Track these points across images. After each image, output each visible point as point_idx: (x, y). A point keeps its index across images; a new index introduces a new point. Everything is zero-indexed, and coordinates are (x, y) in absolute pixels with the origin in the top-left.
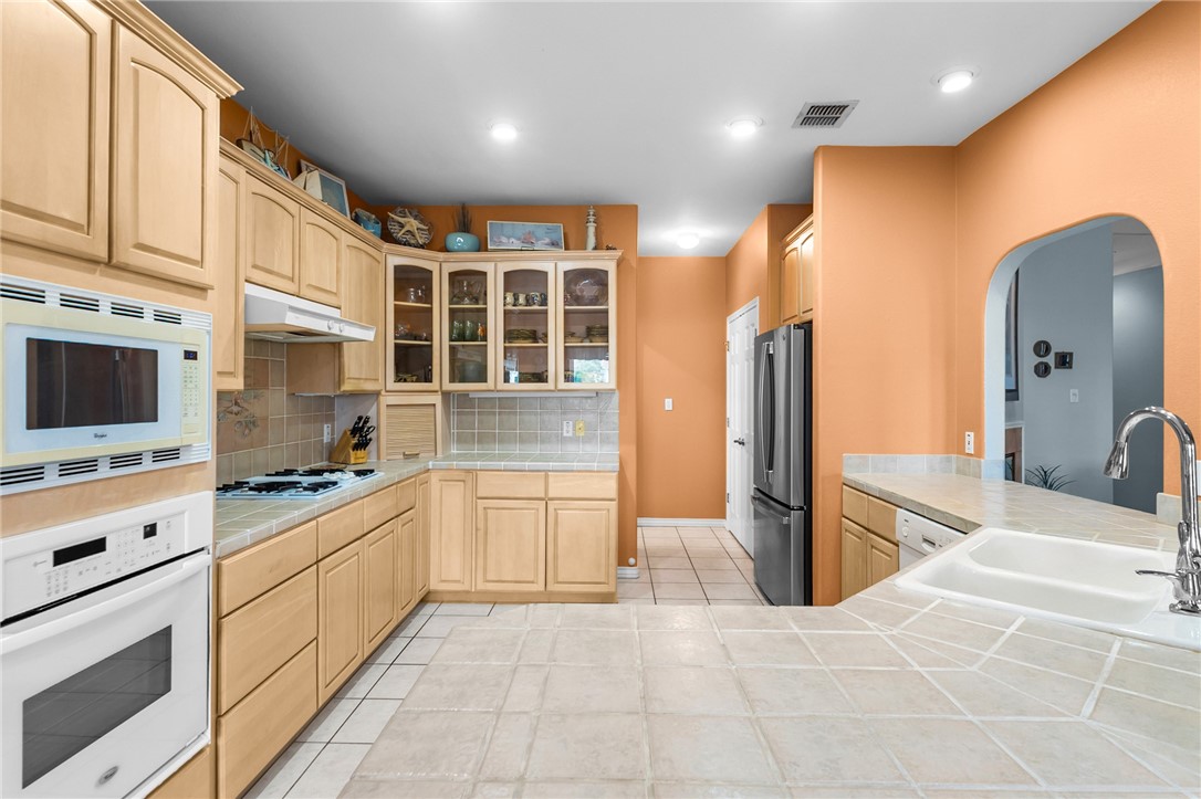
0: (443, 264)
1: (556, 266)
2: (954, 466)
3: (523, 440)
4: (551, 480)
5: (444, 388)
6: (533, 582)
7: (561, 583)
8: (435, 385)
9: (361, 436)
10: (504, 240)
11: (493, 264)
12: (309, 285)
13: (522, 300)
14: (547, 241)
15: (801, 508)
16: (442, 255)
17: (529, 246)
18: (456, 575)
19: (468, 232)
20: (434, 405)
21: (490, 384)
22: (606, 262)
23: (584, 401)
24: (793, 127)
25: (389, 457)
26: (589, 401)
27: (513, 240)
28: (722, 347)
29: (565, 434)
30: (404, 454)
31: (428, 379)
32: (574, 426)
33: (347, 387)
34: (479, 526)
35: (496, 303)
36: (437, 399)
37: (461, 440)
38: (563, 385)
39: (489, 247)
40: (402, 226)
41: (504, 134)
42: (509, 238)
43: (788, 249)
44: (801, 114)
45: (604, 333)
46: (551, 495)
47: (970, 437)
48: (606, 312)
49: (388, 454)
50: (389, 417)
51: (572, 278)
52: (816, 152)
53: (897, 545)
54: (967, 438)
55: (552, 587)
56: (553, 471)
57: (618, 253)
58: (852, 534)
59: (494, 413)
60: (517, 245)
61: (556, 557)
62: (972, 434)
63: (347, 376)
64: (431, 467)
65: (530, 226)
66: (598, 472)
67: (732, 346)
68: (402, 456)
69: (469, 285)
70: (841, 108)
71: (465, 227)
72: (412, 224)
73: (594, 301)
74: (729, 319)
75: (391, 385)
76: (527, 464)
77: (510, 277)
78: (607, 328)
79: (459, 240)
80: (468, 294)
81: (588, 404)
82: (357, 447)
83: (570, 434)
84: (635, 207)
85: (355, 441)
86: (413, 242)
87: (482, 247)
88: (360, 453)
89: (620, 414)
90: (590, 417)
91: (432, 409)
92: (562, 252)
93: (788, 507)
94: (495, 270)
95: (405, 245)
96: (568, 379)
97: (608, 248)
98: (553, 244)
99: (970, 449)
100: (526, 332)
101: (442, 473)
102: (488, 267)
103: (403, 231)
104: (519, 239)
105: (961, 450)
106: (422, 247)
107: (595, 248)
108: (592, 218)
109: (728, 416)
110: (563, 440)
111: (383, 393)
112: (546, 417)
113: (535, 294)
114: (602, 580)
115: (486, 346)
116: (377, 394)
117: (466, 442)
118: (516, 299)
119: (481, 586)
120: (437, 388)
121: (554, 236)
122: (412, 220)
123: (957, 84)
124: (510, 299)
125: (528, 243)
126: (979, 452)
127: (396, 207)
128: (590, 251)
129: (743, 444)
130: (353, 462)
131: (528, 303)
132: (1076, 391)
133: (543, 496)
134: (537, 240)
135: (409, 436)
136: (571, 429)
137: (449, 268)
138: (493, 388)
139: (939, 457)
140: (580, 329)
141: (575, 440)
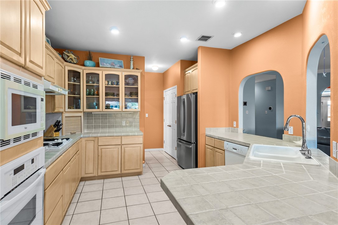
0: (84, 70)
1: (122, 73)
2: (231, 130)
3: (110, 127)
4: (122, 139)
5: (84, 111)
6: (117, 171)
7: (126, 170)
8: (81, 110)
9: (58, 127)
10: (105, 64)
11: (101, 71)
12: (48, 75)
13: (110, 83)
14: (119, 65)
15: (195, 143)
16: (83, 67)
17: (113, 67)
18: (91, 171)
19: (91, 60)
20: (81, 116)
21: (101, 109)
22: (137, 73)
23: (129, 114)
24: (196, 40)
25: (66, 134)
26: (130, 114)
27: (108, 64)
28: (162, 99)
29: (123, 125)
30: (71, 133)
31: (79, 108)
32: (126, 122)
33: (56, 111)
34: (99, 154)
35: (103, 84)
36: (82, 114)
37: (88, 128)
38: (124, 110)
39: (100, 66)
40: (68, 57)
41: (115, 32)
42: (106, 63)
43: (186, 73)
44: (199, 37)
45: (137, 94)
46: (122, 144)
47: (235, 123)
48: (137, 88)
49: (66, 133)
50: (66, 121)
51: (127, 77)
52: (199, 47)
53: (224, 151)
54: (234, 123)
55: (124, 172)
56: (123, 136)
57: (141, 71)
58: (209, 149)
59: (100, 119)
60: (109, 66)
61: (124, 162)
62: (235, 122)
63: (56, 107)
64: (82, 137)
65: (113, 60)
66: (137, 136)
67: (165, 99)
68: (70, 134)
69: (92, 77)
70: (209, 37)
71: (90, 59)
72: (72, 56)
73: (133, 85)
74: (164, 91)
75: (67, 110)
76: (115, 134)
77: (107, 76)
78: (138, 93)
79: (88, 63)
80: (91, 80)
81: (130, 115)
82: (56, 131)
83: (125, 125)
84: (144, 57)
85: (55, 129)
86: (72, 62)
87: (97, 65)
88: (57, 133)
89: (140, 118)
90: (131, 120)
91: (80, 118)
92: (123, 69)
93: (191, 143)
94: (102, 73)
95: (70, 62)
96: (126, 108)
97: (137, 69)
98: (120, 67)
99: (235, 126)
100: (112, 93)
101: (86, 138)
102: (100, 72)
103: (69, 58)
104: (110, 64)
105: (232, 126)
106: (75, 64)
107: (133, 69)
108: (132, 60)
109: (164, 118)
110: (122, 126)
111: (64, 112)
112: (117, 120)
113: (115, 81)
114: (139, 168)
115: (99, 97)
116: (62, 113)
117: (90, 128)
118: (108, 83)
119: (100, 174)
120: (82, 111)
121: (120, 64)
122: (72, 55)
123: (238, 35)
124: (106, 83)
125: (113, 66)
126: (237, 126)
127: (66, 50)
128: (131, 69)
129: (170, 126)
130: (54, 136)
131: (112, 84)
132: (248, 111)
133: (120, 144)
134: (115, 65)
135: (72, 127)
136: (125, 123)
137: (86, 72)
138: (101, 111)
139: (227, 128)
140: (128, 93)
141: (126, 126)
